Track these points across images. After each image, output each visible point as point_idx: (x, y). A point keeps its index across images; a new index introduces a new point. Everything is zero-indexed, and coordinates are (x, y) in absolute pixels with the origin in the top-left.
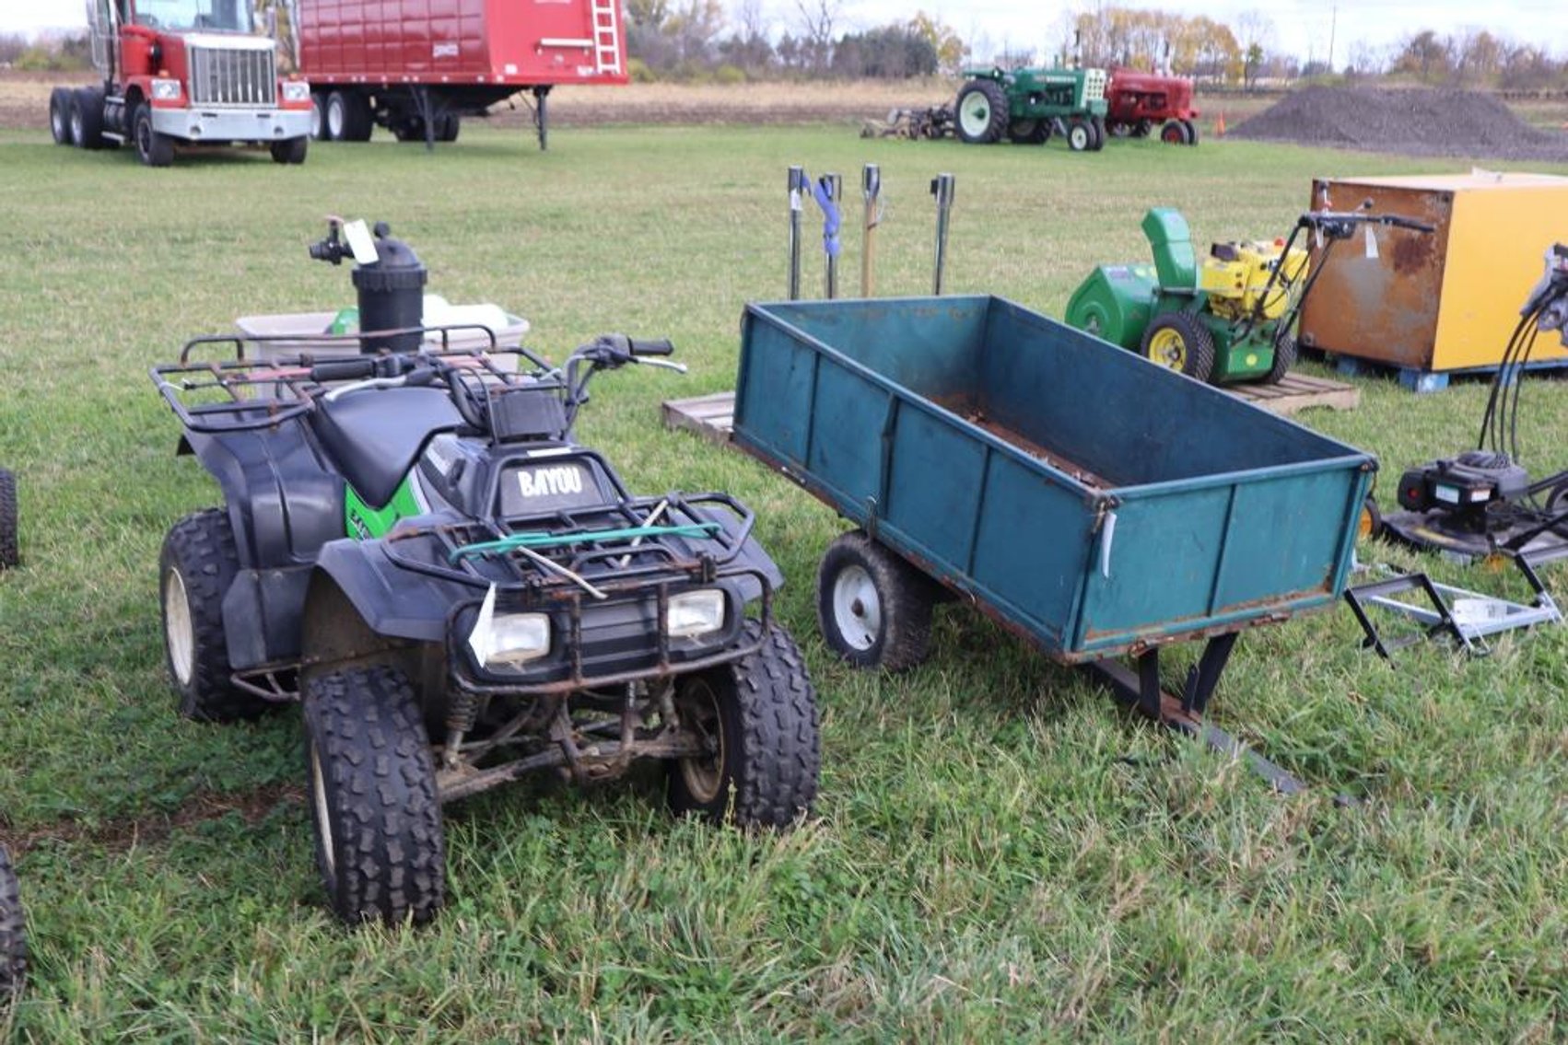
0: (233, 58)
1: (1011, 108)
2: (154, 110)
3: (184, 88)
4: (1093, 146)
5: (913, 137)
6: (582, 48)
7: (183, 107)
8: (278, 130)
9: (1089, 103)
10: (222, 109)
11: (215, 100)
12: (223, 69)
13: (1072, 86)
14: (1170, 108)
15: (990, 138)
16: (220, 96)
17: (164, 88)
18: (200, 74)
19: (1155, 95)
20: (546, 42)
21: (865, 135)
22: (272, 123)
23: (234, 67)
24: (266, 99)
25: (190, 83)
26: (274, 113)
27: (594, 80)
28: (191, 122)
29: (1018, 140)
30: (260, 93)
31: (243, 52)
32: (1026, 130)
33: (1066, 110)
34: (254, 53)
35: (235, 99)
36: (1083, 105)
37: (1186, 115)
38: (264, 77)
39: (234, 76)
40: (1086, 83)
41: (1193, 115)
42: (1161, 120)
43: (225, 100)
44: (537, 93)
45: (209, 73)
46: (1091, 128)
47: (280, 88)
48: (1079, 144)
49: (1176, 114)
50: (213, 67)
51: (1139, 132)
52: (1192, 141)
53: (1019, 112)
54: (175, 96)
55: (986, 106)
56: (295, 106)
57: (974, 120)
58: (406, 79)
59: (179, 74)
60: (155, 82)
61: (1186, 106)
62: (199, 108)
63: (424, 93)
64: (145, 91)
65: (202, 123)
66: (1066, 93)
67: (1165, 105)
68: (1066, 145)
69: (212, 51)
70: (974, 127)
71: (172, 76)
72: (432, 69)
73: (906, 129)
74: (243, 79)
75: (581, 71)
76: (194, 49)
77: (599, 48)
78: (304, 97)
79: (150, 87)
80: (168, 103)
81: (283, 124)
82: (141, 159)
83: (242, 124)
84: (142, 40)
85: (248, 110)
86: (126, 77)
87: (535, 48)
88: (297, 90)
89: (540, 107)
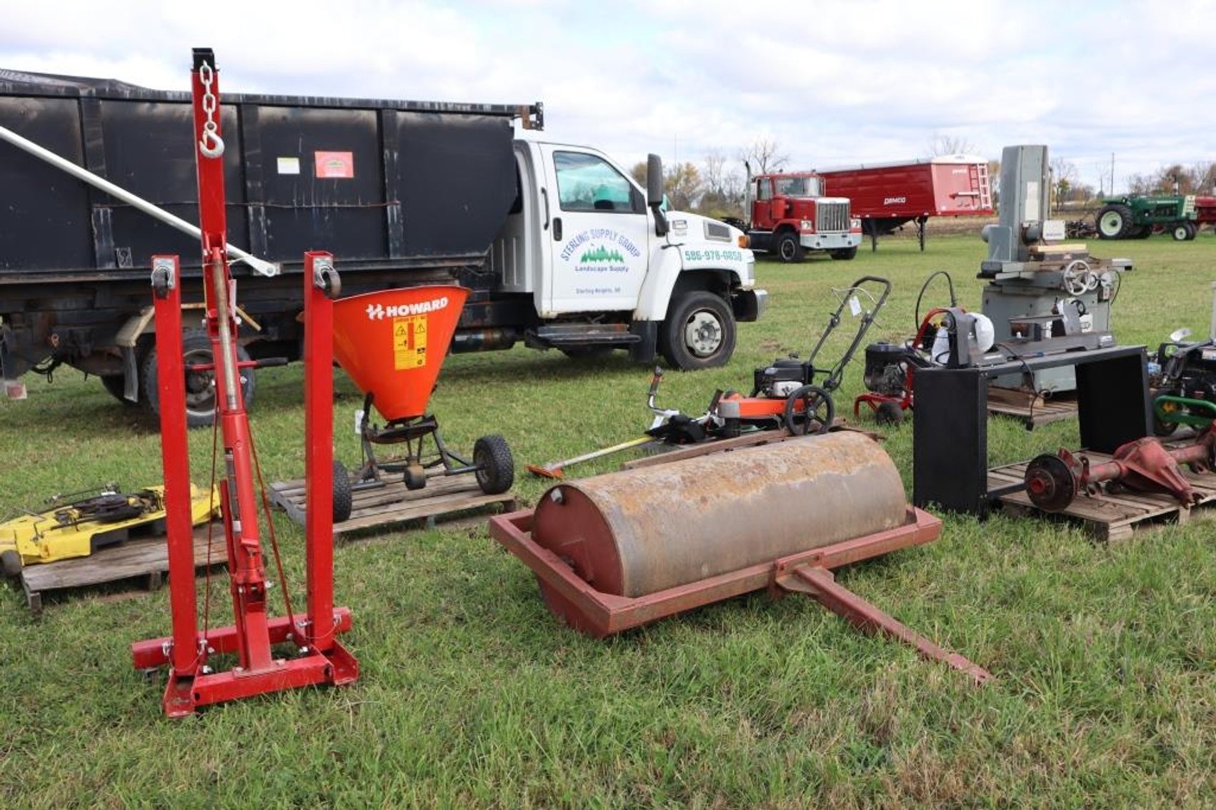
0: (834, 209)
1: (1134, 219)
2: (801, 235)
3: (813, 225)
4: (1190, 237)
6: (972, 196)
7: (813, 233)
8: (850, 243)
9: (1187, 214)
10: (830, 234)
11: (826, 229)
12: (830, 214)
13: (1175, 205)
15: (1119, 237)
16: (828, 228)
17: (805, 225)
18: (819, 216)
19: (1208, 208)
20: (959, 193)
22: (848, 239)
23: (834, 213)
24: (845, 228)
25: (817, 221)
26: (847, 235)
27: (977, 213)
28: (816, 241)
30: (843, 225)
31: (838, 205)
32: (1139, 231)
33: (1172, 218)
34: (842, 205)
35: (834, 229)
36: (1184, 215)
38: (845, 217)
39: (834, 217)
40: (1186, 203)
43: (830, 229)
44: (920, 221)
45: (824, 216)
46: (1190, 228)
47: (850, 222)
48: (1178, 236)
50: (826, 213)
53: (1139, 222)
54: (810, 228)
55: (1118, 219)
56: (855, 231)
57: (1110, 227)
59: (811, 217)
60: (802, 222)
62: (819, 234)
64: (797, 226)
65: (821, 241)
66: (1173, 209)
68: (1172, 238)
69: (826, 205)
70: (1108, 230)
71: (808, 219)
72: (883, 210)
74: (837, 220)
75: (973, 208)
76: (820, 205)
77: (983, 196)
78: (859, 226)
79: (800, 224)
80: (807, 232)
81: (851, 239)
82: (782, 261)
83: (836, 240)
84: (782, 202)
85: (838, 234)
86: (776, 221)
87: (953, 197)
88: (856, 223)
89: (921, 230)
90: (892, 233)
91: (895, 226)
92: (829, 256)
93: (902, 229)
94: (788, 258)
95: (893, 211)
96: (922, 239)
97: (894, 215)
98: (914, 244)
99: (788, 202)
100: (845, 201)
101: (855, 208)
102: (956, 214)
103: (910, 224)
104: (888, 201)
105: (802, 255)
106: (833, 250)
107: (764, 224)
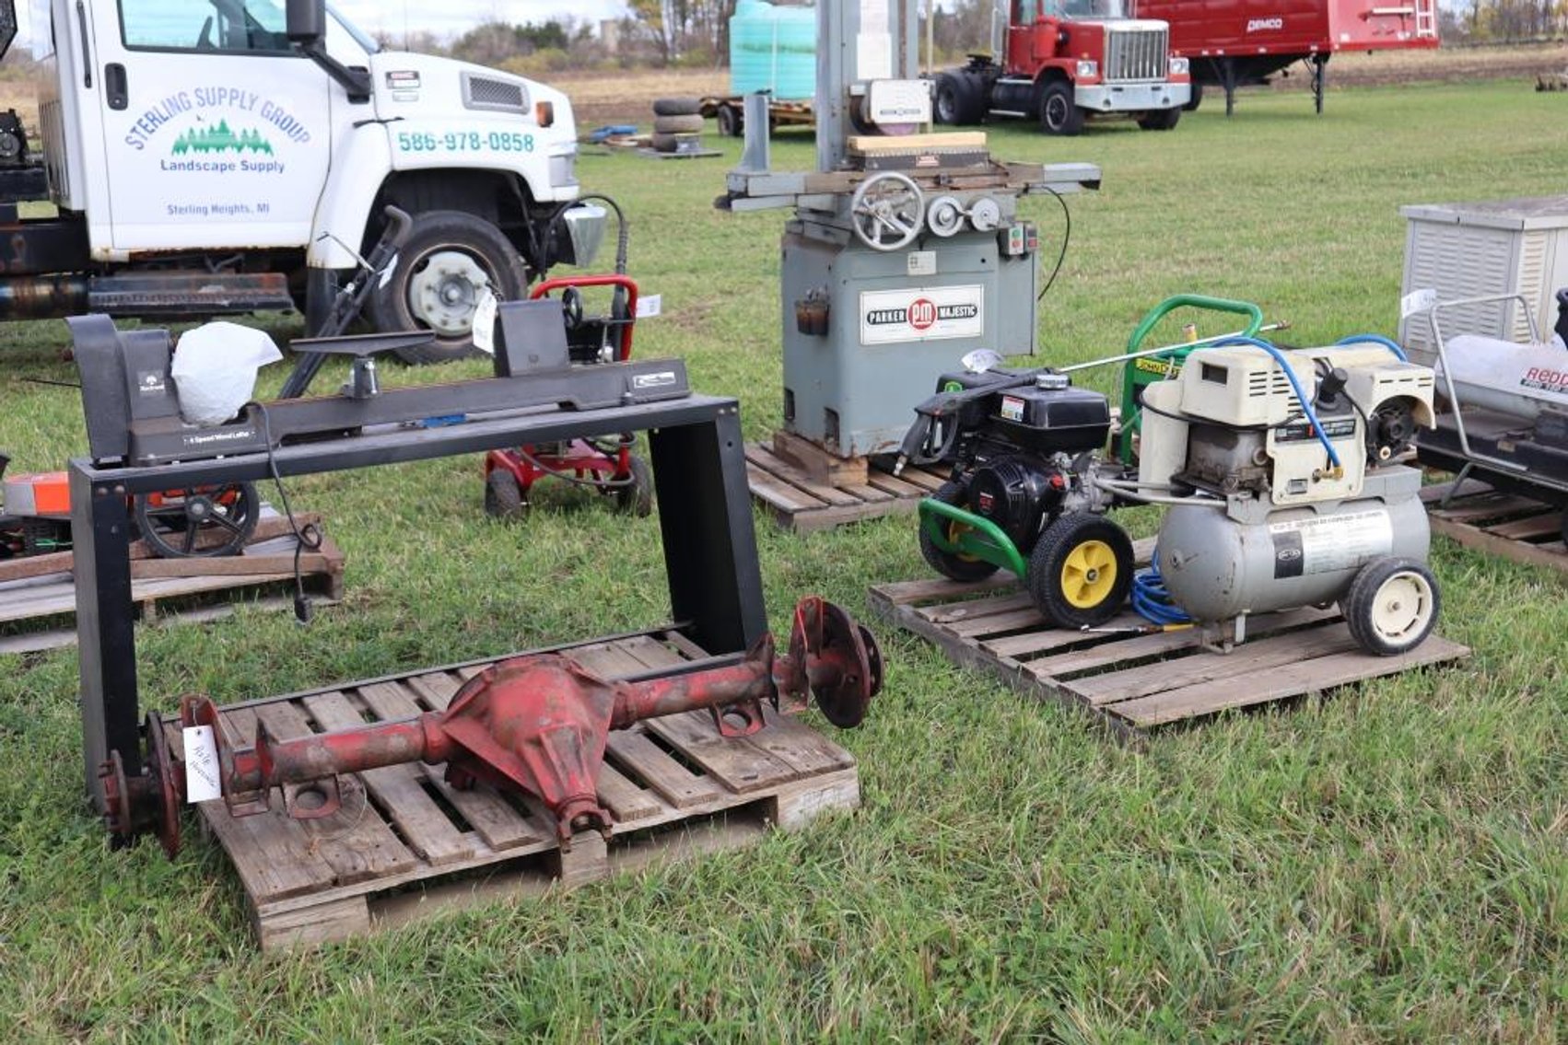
0: (1139, 40)
2: (1077, 87)
3: (1100, 68)
6: (1401, 15)
7: (1099, 83)
8: (1166, 100)
10: (1129, 84)
11: (1122, 77)
12: (1131, 50)
16: (1126, 74)
17: (1085, 69)
18: (1111, 52)
20: (1376, 11)
22: (1161, 95)
23: (1138, 47)
24: (1158, 75)
25: (1106, 62)
26: (1163, 85)
27: (1410, 44)
28: (1104, 97)
30: (1155, 69)
31: (1146, 33)
34: (1153, 33)
35: (1137, 76)
38: (1159, 54)
39: (1138, 55)
43: (1130, 76)
44: (1316, 61)
45: (1120, 53)
47: (1169, 64)
50: (1124, 48)
54: (1093, 75)
56: (1178, 79)
58: (1205, 53)
59: (1097, 56)
60: (1080, 63)
62: (1111, 83)
64: (1069, 71)
65: (1112, 97)
69: (1124, 33)
71: (1092, 58)
72: (1243, 42)
74: (1143, 57)
75: (1401, 36)
76: (1111, 33)
77: (1419, 14)
78: (1185, 71)
79: (1075, 67)
80: (1086, 81)
81: (1169, 96)
82: (1047, 131)
83: (1142, 95)
84: (1052, 29)
85: (1145, 85)
86: (1040, 61)
87: (1365, 17)
88: (1180, 66)
89: (1318, 76)
90: (1267, 82)
91: (1273, 70)
92: (1134, 124)
93: (1286, 74)
94: (1056, 128)
95: (1261, 43)
96: (1318, 92)
97: (1262, 50)
98: (1306, 100)
99: (1062, 28)
100: (1161, 25)
101: (1177, 39)
102: (1369, 48)
103: (1299, 67)
104: (1255, 25)
105: (1082, 122)
106: (1140, 112)
107: (1023, 68)
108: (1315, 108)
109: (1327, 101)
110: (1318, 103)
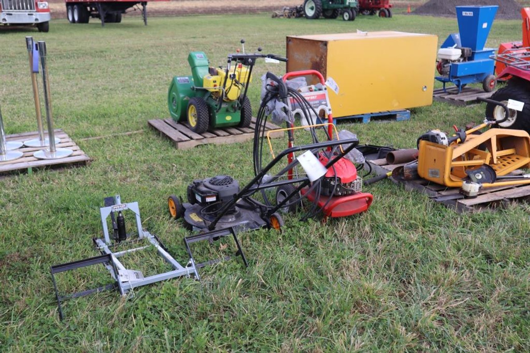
1: (323, 6)
4: (351, 19)
5: (289, 17)
8: (36, 20)
9: (349, 3)
11: (11, 9)
14: (381, 4)
15: (316, 17)
16: (13, 7)
21: (273, 17)
24: (31, 8)
26: (34, 13)
29: (327, 17)
30: (29, 6)
32: (329, 13)
33: (342, 6)
35: (19, 9)
36: (347, 4)
37: (387, 6)
41: (390, 6)
42: (379, 9)
43: (15, 9)
44: (142, 5)
46: (351, 12)
47: (37, 4)
48: (346, 18)
49: (384, 6)
51: (372, 13)
52: (390, 16)
53: (326, 7)
55: (314, 5)
56: (43, 10)
57: (310, 10)
61: (388, 3)
62: (5, 12)
63: (100, 5)
67: (380, 3)
68: (342, 19)
70: (310, 13)
73: (287, 14)
78: (46, 7)
81: (38, 18)
85: (25, 13)
88: (43, 5)
89: (144, 10)
96: (144, 17)
108: (144, 23)
109: (149, 20)
110: (145, 20)
